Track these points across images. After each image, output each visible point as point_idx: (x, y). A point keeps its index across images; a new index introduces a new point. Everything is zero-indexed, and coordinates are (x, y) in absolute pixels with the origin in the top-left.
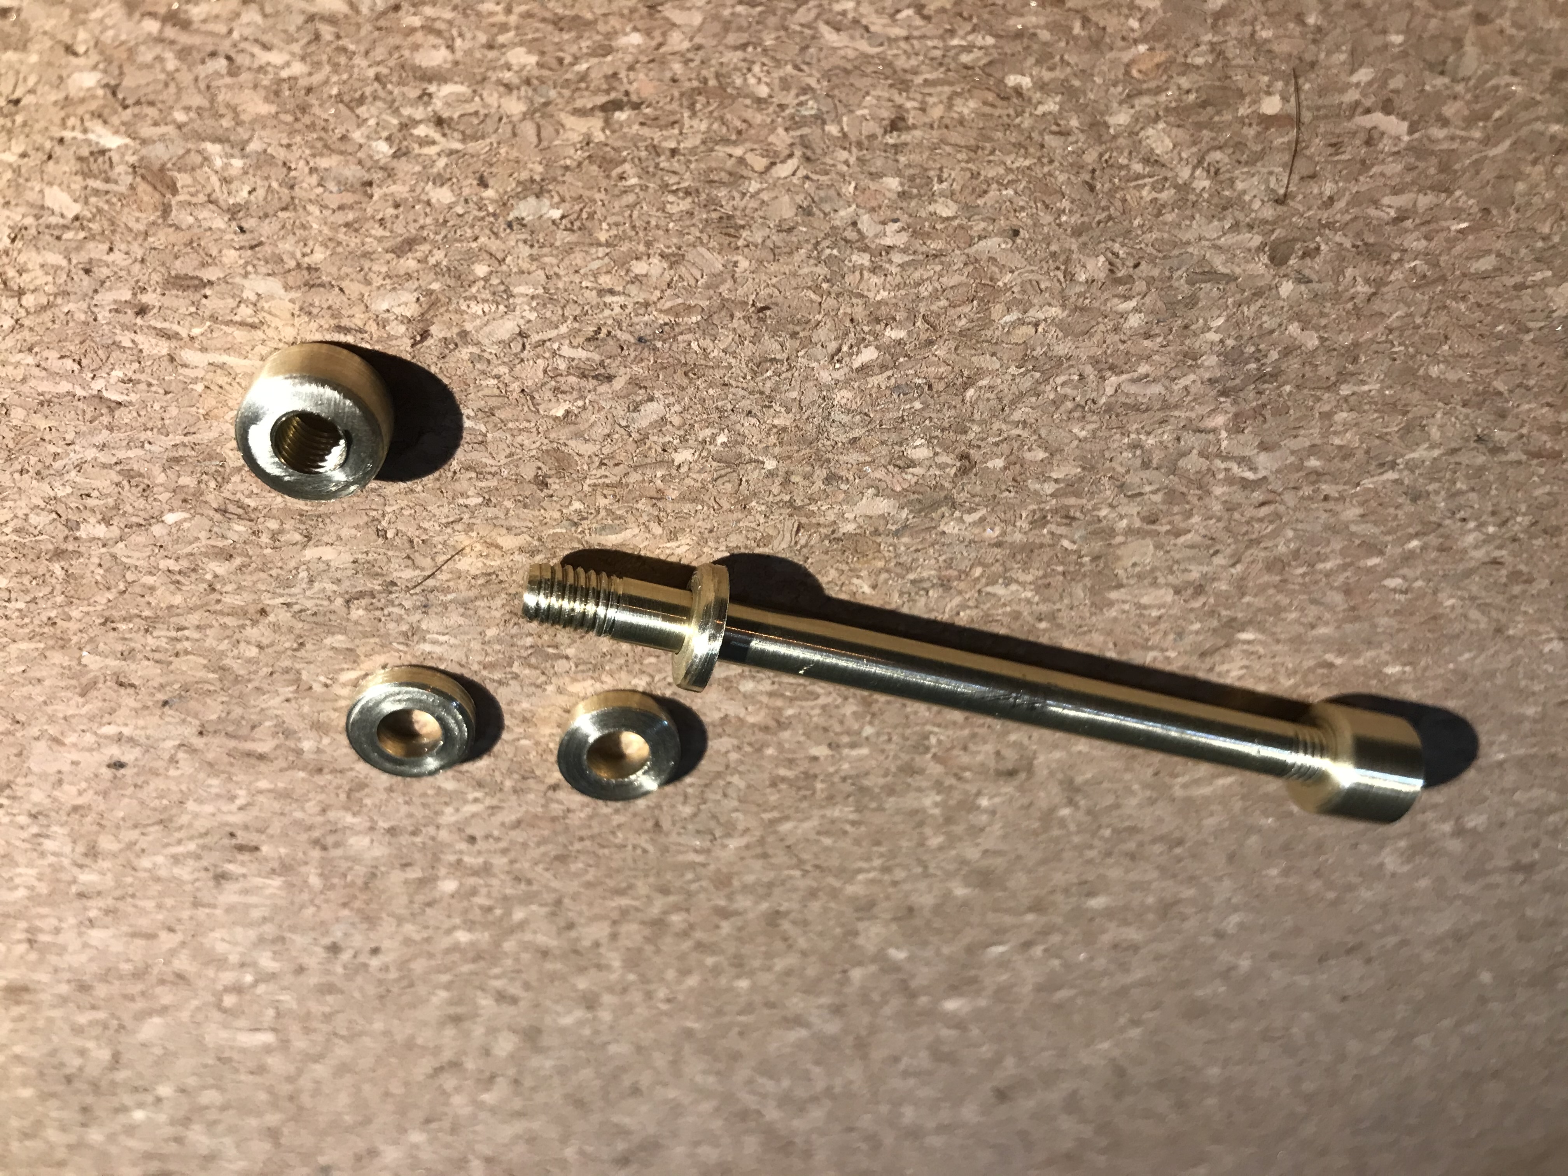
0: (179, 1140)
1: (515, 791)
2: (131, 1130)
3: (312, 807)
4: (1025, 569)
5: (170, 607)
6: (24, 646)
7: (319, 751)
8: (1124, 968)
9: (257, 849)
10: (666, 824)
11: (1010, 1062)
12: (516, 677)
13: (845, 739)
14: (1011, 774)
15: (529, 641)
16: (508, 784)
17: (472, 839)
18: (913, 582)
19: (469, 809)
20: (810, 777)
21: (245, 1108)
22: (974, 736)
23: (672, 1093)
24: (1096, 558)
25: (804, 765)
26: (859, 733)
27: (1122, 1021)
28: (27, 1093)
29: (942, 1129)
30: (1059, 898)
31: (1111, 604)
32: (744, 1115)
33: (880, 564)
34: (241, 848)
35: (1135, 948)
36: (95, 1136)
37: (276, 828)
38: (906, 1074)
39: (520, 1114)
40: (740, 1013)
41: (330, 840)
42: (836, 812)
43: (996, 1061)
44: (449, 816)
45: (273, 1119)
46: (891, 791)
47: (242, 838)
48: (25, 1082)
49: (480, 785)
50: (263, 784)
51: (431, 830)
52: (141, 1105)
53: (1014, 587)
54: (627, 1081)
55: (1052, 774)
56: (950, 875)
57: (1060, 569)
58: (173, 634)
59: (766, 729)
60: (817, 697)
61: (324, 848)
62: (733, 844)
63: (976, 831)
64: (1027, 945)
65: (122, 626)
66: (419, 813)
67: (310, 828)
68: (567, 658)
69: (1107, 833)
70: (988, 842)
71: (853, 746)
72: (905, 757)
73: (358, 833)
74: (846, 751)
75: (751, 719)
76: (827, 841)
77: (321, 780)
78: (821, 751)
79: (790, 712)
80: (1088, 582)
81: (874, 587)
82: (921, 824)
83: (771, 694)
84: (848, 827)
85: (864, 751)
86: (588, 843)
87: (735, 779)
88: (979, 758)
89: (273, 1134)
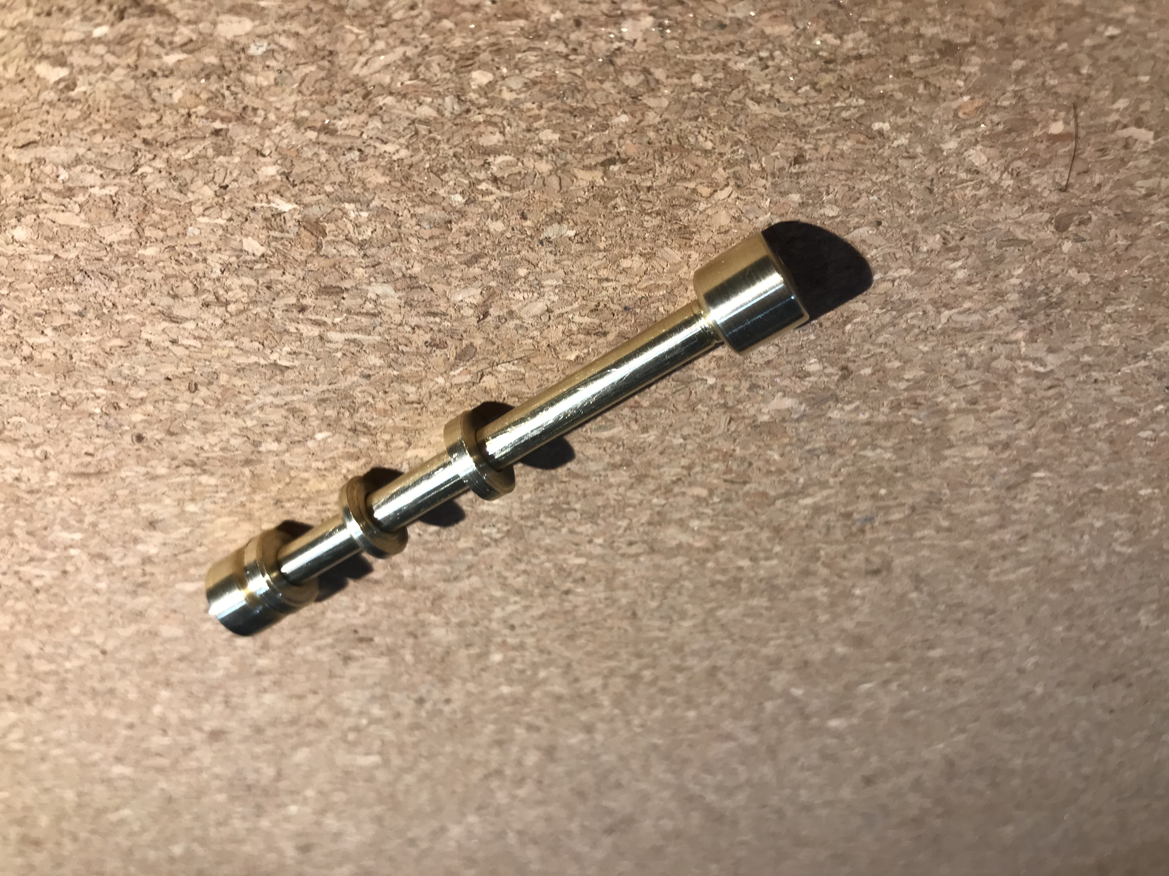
0: (318, 823)
1: (541, 596)
2: (287, 819)
3: (408, 611)
4: (887, 438)
5: (318, 492)
6: (226, 520)
7: (414, 576)
8: (954, 695)
9: (371, 640)
10: (640, 613)
11: (874, 760)
12: (542, 524)
13: (762, 555)
14: (876, 572)
15: (551, 501)
16: (537, 591)
17: (512, 627)
18: (809, 451)
19: (510, 608)
20: (737, 580)
21: (360, 803)
22: (851, 549)
23: (643, 786)
24: (935, 429)
25: (733, 573)
26: (771, 550)
27: (953, 730)
28: (221, 798)
29: (828, 804)
30: (909, 651)
31: (946, 458)
32: (691, 799)
33: (786, 440)
34: (361, 640)
35: (961, 682)
36: (265, 823)
37: (384, 626)
38: (802, 768)
39: (541, 803)
40: (690, 732)
41: (419, 633)
42: (755, 602)
43: (865, 758)
44: (498, 613)
45: (378, 809)
46: (793, 587)
47: (362, 633)
48: (220, 791)
49: (518, 592)
50: (377, 598)
51: (486, 623)
52: (294, 802)
53: (879, 451)
54: (613, 778)
55: (904, 570)
56: (833, 640)
57: (910, 437)
58: (321, 508)
59: (707, 550)
60: (742, 528)
61: (415, 637)
62: (687, 624)
63: (852, 611)
64: (886, 683)
65: (288, 505)
66: (478, 612)
67: (407, 625)
68: (575, 510)
69: (942, 607)
70: (858, 617)
71: (767, 559)
72: (803, 565)
73: (436, 626)
74: (762, 562)
75: (697, 544)
76: (749, 621)
77: (415, 594)
78: (745, 563)
79: (724, 539)
80: (930, 445)
81: (782, 455)
82: (813, 608)
83: (711, 528)
84: (763, 612)
85: (774, 562)
86: (588, 627)
87: (687, 583)
88: (854, 564)
89: (379, 820)
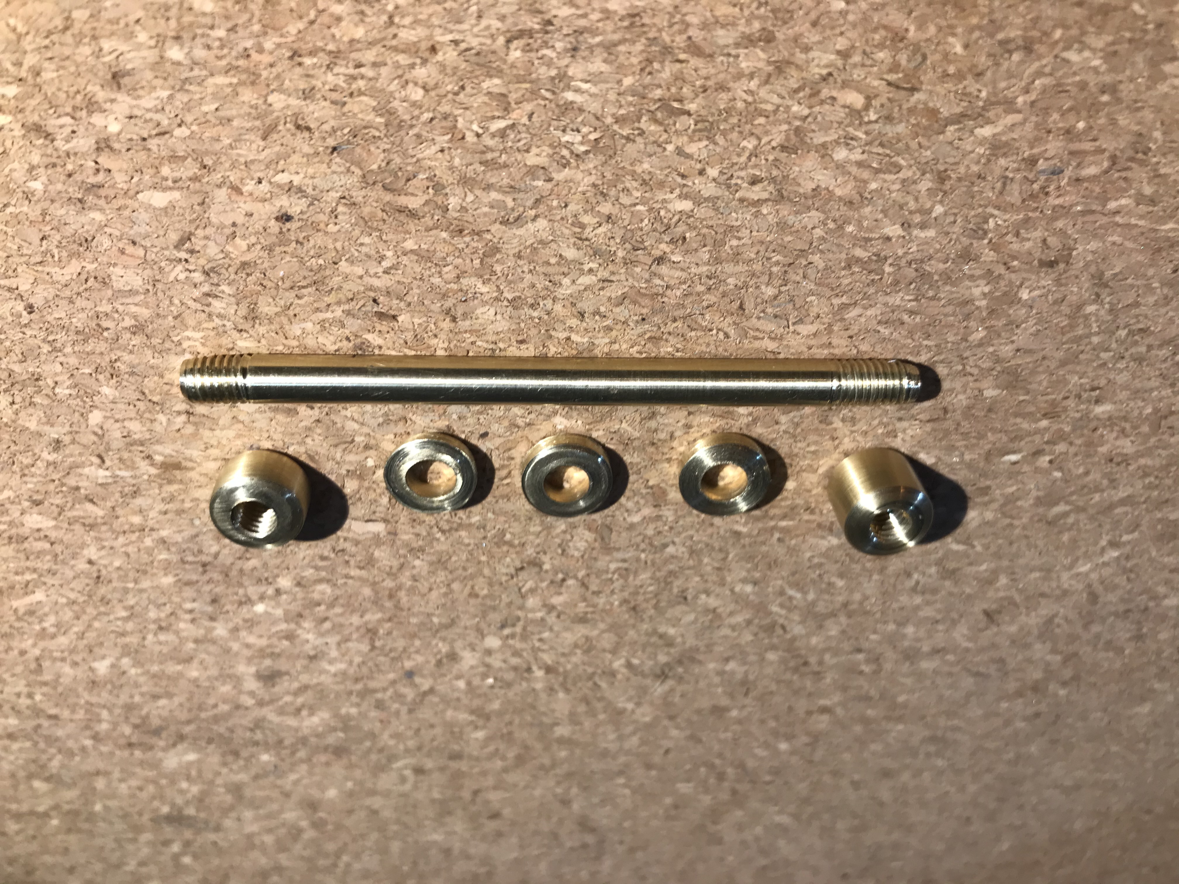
0: (290, 636)
1: (626, 262)
2: (251, 623)
3: (449, 272)
4: (1100, 30)
5: (352, 41)
6: (220, 80)
7: (463, 209)
9: (394, 317)
10: (749, 306)
12: (642, 133)
13: (917, 219)
14: (1051, 264)
15: (658, 93)
16: (620, 254)
17: (582, 315)
18: (1001, 43)
19: (583, 281)
20: (881, 259)
21: (350, 605)
22: (1027, 220)
24: (1159, 26)
25: (877, 246)
26: (930, 211)
28: (168, 580)
30: (1071, 403)
31: (1165, 77)
33: (974, 21)
34: (381, 316)
36: (220, 630)
37: (413, 297)
40: (784, 517)
41: (460, 311)
42: (896, 300)
44: (566, 288)
45: (373, 617)
46: (947, 278)
47: (385, 304)
48: (167, 567)
49: (596, 253)
50: (410, 244)
51: (549, 303)
53: (1087, 54)
54: (677, 587)
55: (1087, 265)
56: (984, 373)
57: (1128, 35)
58: (351, 71)
59: (850, 203)
60: (899, 168)
61: (454, 319)
62: (805, 329)
63: (1013, 324)
65: (308, 61)
66: (541, 283)
67: (444, 296)
68: (689, 114)
69: (1123, 333)
70: (1021, 338)
71: (923, 226)
72: (966, 241)
73: (484, 303)
74: (916, 232)
75: (839, 192)
76: (885, 331)
77: (460, 242)
78: (894, 230)
79: (873, 186)
80: (1149, 52)
81: (966, 46)
82: (967, 317)
83: (860, 164)
84: (905, 317)
85: (931, 233)
86: (679, 324)
87: (816, 258)
88: (1028, 245)
